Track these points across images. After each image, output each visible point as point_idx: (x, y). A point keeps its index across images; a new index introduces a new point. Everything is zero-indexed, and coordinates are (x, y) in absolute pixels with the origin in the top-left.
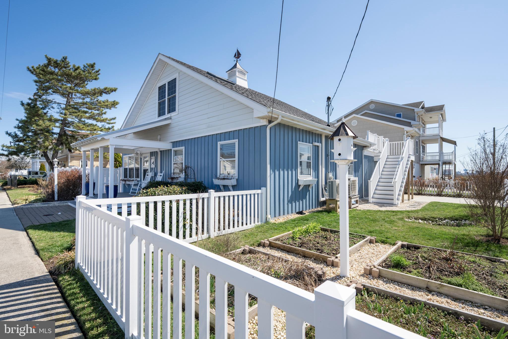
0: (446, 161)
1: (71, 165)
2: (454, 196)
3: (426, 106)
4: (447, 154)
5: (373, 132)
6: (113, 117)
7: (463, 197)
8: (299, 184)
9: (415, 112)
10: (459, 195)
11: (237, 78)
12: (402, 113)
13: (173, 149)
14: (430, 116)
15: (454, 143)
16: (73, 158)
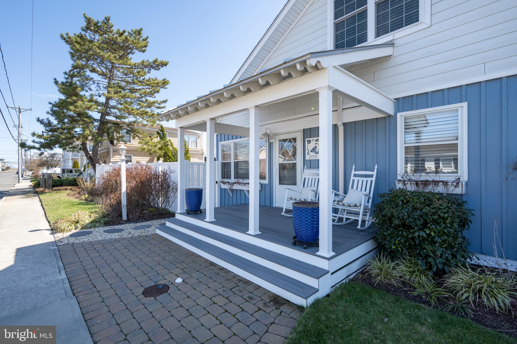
1: (113, 160)
13: (399, 115)
16: (116, 152)
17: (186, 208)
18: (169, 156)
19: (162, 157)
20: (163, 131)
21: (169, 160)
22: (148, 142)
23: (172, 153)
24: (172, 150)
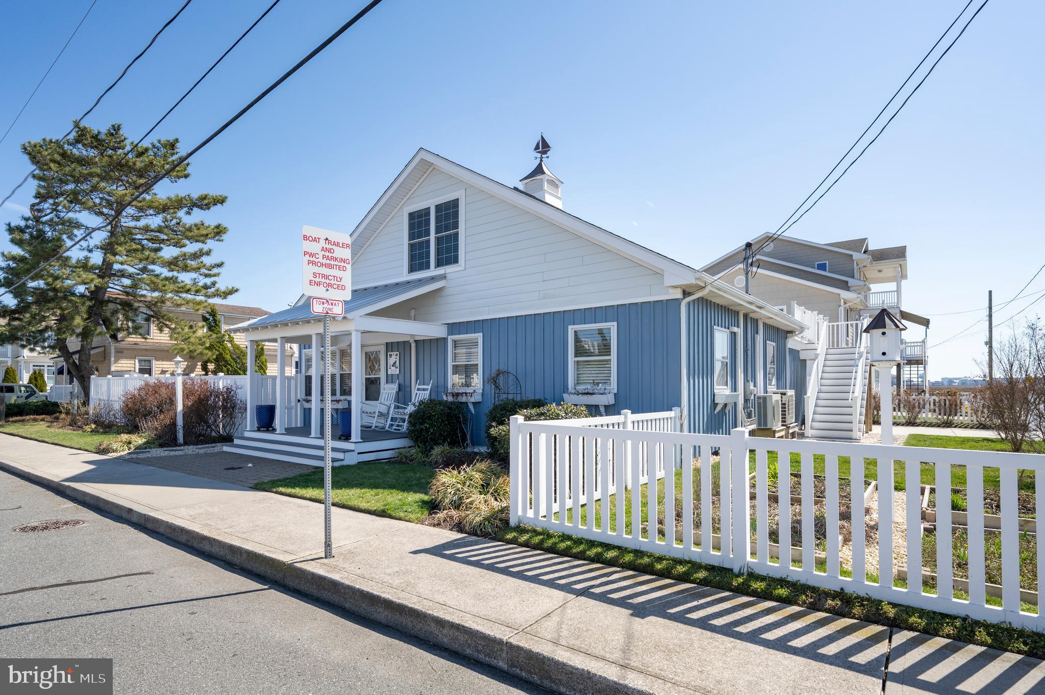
0: (912, 359)
1: (116, 369)
2: (938, 425)
3: (870, 249)
4: (916, 344)
5: (799, 304)
6: (218, 261)
7: (955, 427)
8: (716, 402)
9: (853, 261)
10: (946, 423)
11: (546, 194)
12: (827, 262)
13: (449, 337)
14: (880, 268)
15: (925, 322)
16: (121, 354)
17: (256, 425)
18: (226, 361)
19: (211, 362)
20: (214, 315)
21: (225, 367)
22: (189, 338)
23: (230, 355)
24: (231, 348)
